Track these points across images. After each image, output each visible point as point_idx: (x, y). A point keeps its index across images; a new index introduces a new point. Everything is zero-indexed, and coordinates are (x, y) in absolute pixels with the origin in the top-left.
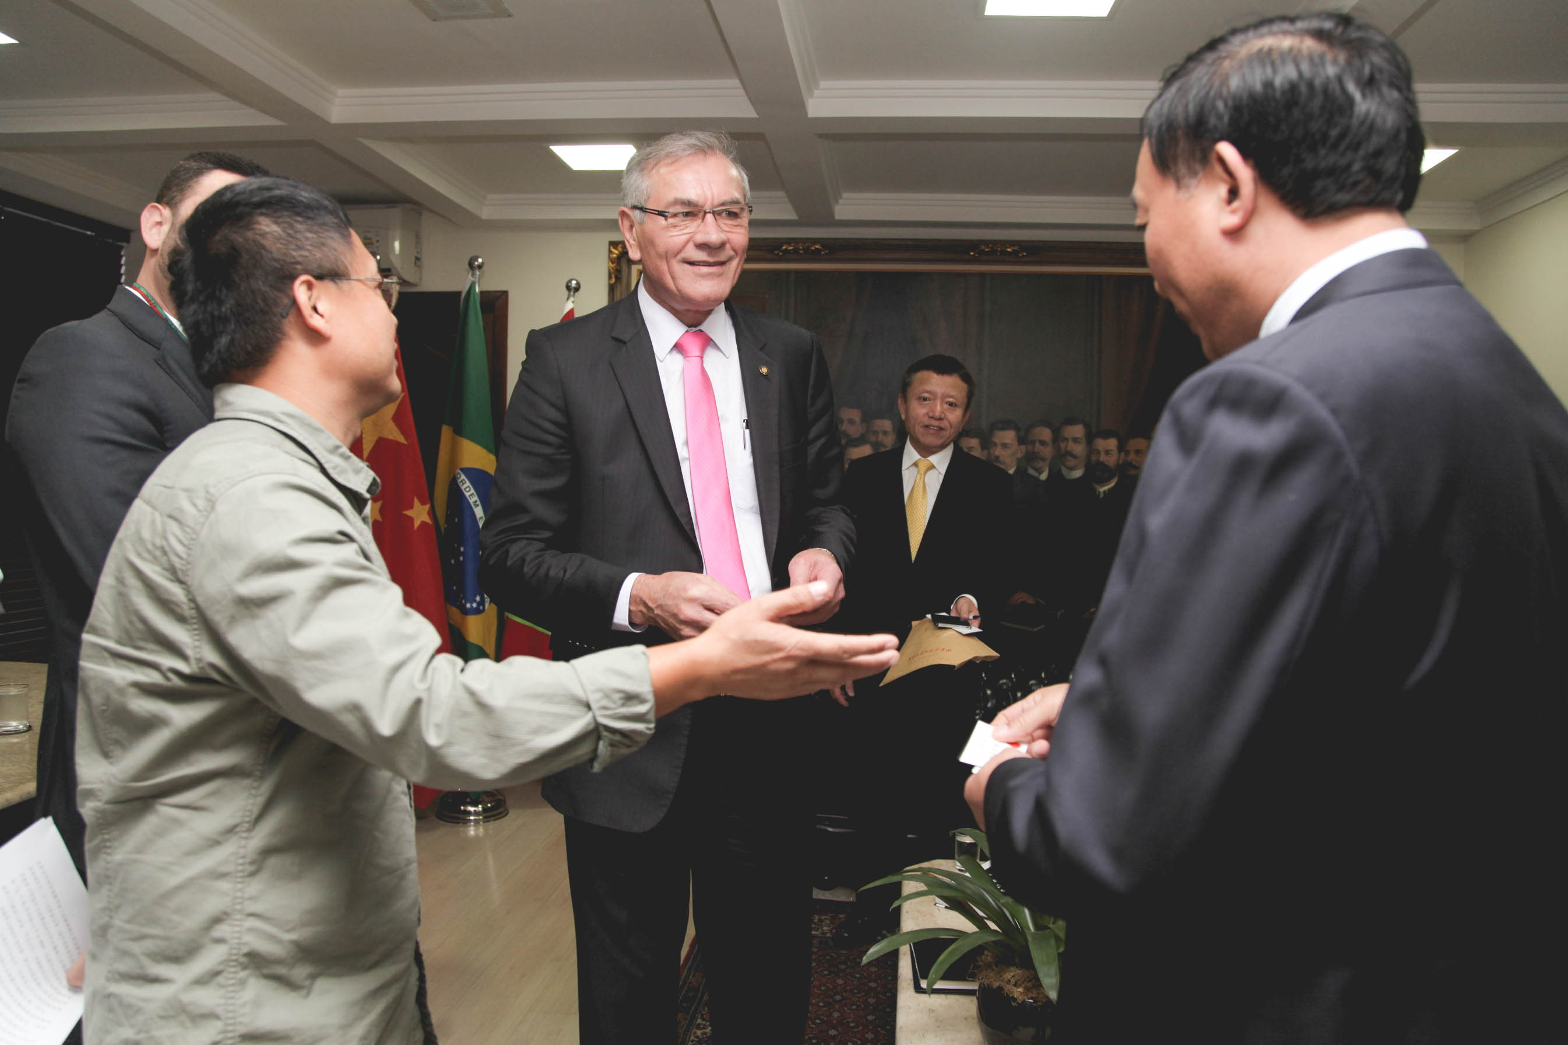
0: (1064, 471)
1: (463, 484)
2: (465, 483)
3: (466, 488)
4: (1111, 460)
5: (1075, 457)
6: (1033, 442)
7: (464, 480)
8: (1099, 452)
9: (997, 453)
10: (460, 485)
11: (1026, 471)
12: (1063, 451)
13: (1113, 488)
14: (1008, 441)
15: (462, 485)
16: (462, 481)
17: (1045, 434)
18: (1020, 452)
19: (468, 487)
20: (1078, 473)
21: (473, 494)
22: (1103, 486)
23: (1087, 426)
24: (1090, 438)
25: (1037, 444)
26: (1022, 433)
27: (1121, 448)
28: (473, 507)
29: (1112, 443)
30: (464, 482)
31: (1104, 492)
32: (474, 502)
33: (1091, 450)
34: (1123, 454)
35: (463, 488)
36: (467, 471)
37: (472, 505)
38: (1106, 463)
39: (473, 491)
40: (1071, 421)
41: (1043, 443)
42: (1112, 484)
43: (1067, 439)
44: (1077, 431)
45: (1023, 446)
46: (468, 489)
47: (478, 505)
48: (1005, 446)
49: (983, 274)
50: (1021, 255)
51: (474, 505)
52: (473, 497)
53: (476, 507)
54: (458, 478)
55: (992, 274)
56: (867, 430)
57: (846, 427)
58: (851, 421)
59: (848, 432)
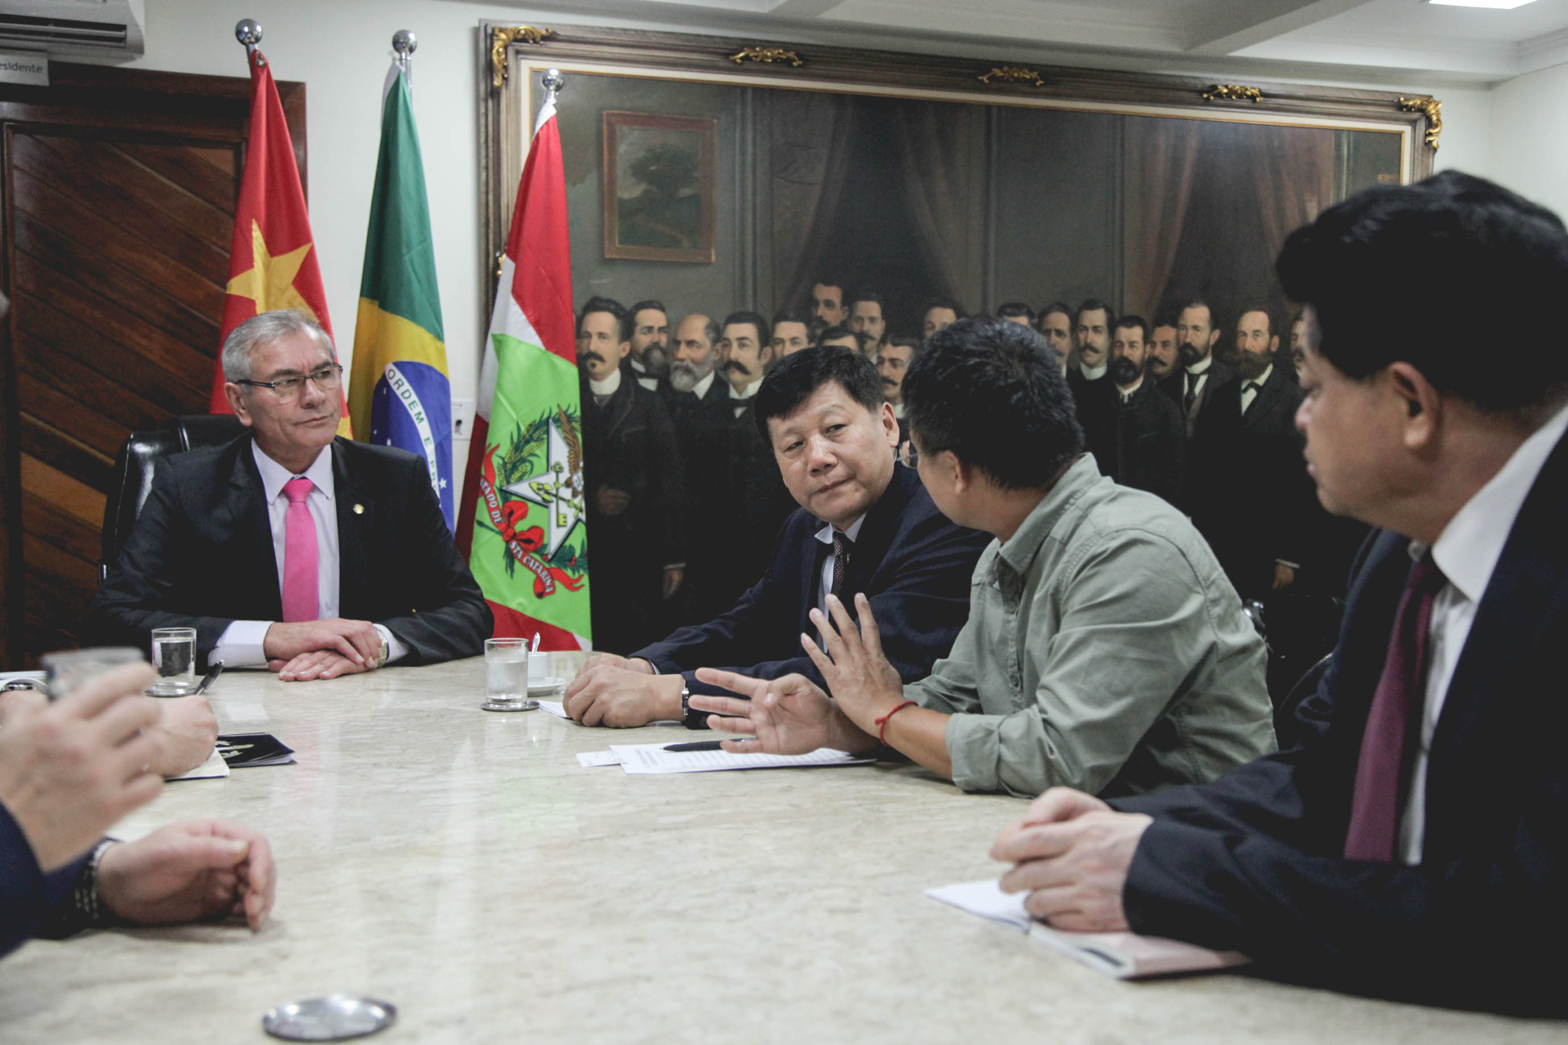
0: (1084, 368)
1: (400, 386)
2: (403, 384)
3: (405, 392)
4: (1136, 355)
5: (1095, 351)
8: (1122, 345)
10: (395, 387)
12: (1082, 344)
13: (1138, 390)
15: (398, 388)
16: (397, 382)
17: (1060, 320)
19: (408, 390)
20: (1099, 372)
21: (415, 402)
22: (1126, 388)
23: (1109, 311)
24: (1112, 326)
25: (1053, 335)
26: (1036, 321)
27: (1147, 339)
28: (416, 422)
29: (1136, 333)
30: (400, 383)
31: (1129, 395)
32: (416, 415)
33: (1114, 343)
34: (1148, 346)
35: (399, 393)
36: (400, 365)
37: (414, 418)
38: (1131, 358)
39: (414, 397)
40: (1091, 305)
41: (1059, 333)
42: (1137, 385)
43: (1086, 328)
44: (1097, 317)
46: (407, 395)
47: (422, 419)
49: (988, 107)
50: (1038, 84)
51: (417, 419)
52: (414, 407)
53: (419, 422)
54: (391, 378)
55: (1000, 107)
56: (850, 316)
57: (822, 311)
58: (829, 304)
59: (825, 318)
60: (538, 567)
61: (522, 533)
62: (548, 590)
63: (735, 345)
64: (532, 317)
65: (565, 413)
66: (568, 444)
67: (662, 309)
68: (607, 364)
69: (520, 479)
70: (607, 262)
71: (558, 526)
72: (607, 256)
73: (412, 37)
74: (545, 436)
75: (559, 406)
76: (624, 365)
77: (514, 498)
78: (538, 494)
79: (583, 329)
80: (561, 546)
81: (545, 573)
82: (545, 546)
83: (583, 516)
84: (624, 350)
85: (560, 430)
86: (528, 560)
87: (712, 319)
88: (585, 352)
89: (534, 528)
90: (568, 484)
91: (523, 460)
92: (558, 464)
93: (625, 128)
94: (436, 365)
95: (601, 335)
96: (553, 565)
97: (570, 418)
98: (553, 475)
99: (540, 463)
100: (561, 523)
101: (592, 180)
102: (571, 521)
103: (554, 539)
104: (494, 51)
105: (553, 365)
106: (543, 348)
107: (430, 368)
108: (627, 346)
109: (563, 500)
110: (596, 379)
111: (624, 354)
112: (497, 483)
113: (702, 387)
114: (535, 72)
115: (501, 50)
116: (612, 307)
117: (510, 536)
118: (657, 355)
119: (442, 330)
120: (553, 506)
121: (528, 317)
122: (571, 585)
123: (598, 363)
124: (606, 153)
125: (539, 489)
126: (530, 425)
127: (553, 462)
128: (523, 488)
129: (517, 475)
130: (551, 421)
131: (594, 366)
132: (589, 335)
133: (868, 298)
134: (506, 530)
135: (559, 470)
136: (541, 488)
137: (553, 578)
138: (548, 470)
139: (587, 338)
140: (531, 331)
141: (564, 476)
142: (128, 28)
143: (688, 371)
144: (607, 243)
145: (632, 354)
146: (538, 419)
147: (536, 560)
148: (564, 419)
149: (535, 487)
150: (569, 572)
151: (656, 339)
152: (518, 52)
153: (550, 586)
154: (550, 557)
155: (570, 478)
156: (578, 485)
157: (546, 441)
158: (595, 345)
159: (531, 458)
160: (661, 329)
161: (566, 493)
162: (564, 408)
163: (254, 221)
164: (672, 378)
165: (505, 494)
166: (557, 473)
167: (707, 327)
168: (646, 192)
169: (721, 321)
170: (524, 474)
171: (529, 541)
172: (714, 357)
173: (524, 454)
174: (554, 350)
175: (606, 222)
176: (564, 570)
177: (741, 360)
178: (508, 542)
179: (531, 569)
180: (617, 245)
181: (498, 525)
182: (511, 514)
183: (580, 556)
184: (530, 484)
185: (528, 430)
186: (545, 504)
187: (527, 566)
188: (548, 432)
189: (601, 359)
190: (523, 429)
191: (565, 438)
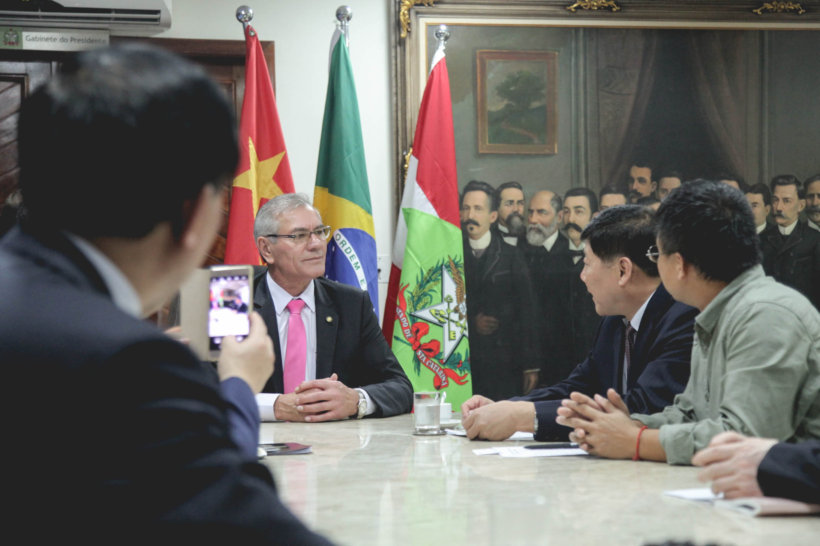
1: (344, 245)
2: (346, 244)
3: (347, 249)
6: (812, 196)
7: (344, 241)
9: (779, 208)
10: (340, 246)
11: (807, 223)
14: (788, 196)
15: (343, 247)
16: (342, 242)
18: (800, 206)
19: (349, 248)
21: (354, 255)
25: (816, 197)
26: (802, 188)
28: (355, 269)
30: (344, 243)
32: (354, 264)
35: (343, 249)
36: (343, 231)
37: (354, 266)
39: (353, 252)
45: (803, 200)
46: (348, 251)
47: (359, 267)
48: (786, 200)
49: (762, 32)
50: (800, 12)
51: (356, 267)
52: (354, 259)
53: (357, 269)
54: (338, 240)
55: (771, 31)
56: (657, 189)
57: (636, 186)
58: (642, 180)
59: (639, 191)
60: (436, 368)
61: (425, 344)
62: (443, 385)
63: (573, 212)
64: (430, 197)
65: (453, 261)
66: (456, 283)
67: (520, 188)
68: (482, 228)
69: (423, 308)
70: (480, 156)
71: (450, 339)
72: (480, 152)
73: (349, 10)
74: (440, 278)
75: (449, 256)
76: (494, 229)
77: (419, 320)
78: (436, 318)
79: (464, 203)
80: (452, 353)
81: (442, 372)
82: (441, 354)
83: (466, 333)
84: (493, 217)
85: (450, 273)
86: (429, 364)
87: (556, 194)
88: (465, 219)
89: (433, 341)
90: (456, 310)
91: (425, 294)
92: (449, 296)
93: (493, 62)
94: (367, 231)
95: (477, 207)
96: (447, 367)
97: (456, 265)
98: (445, 304)
99: (437, 297)
100: (452, 337)
101: (469, 100)
102: (458, 336)
103: (447, 348)
104: (401, 13)
105: (445, 228)
106: (438, 217)
107: (364, 233)
108: (495, 214)
109: (453, 321)
110: (473, 238)
111: (493, 221)
112: (408, 310)
113: (549, 243)
114: (430, 26)
115: (406, 12)
116: (484, 187)
117: (417, 347)
118: (516, 221)
119: (371, 206)
120: (446, 326)
121: (427, 196)
122: (459, 381)
123: (475, 227)
124: (479, 80)
125: (436, 314)
126: (430, 270)
127: (445, 295)
128: (425, 314)
129: (421, 304)
130: (444, 267)
131: (472, 229)
132: (469, 208)
133: (671, 176)
134: (414, 343)
135: (450, 301)
136: (437, 314)
137: (447, 376)
138: (442, 301)
139: (467, 209)
140: (430, 206)
141: (453, 305)
142: (162, 12)
143: (539, 231)
144: (480, 143)
145: (498, 221)
146: (435, 265)
147: (435, 363)
148: (453, 266)
149: (433, 312)
150: (458, 372)
151: (516, 209)
152: (417, 13)
153: (445, 382)
154: (444, 361)
155: (458, 306)
156: (463, 311)
157: (440, 281)
158: (473, 214)
159: (431, 293)
160: (519, 202)
161: (455, 317)
162: (453, 258)
163: (250, 138)
164: (528, 237)
165: (413, 317)
166: (449, 303)
167: (552, 200)
168: (508, 106)
169: (562, 195)
170: (426, 303)
171: (430, 350)
172: (558, 221)
173: (426, 290)
174: (445, 219)
175: (480, 128)
176: (455, 371)
177: (577, 223)
178: (416, 351)
179: (432, 370)
180: (488, 144)
181: (409, 339)
182: (417, 331)
183: (465, 361)
184: (430, 311)
185: (428, 274)
186: (440, 324)
187: (429, 367)
188: (442, 274)
189: (477, 224)
190: (425, 273)
191: (454, 279)
